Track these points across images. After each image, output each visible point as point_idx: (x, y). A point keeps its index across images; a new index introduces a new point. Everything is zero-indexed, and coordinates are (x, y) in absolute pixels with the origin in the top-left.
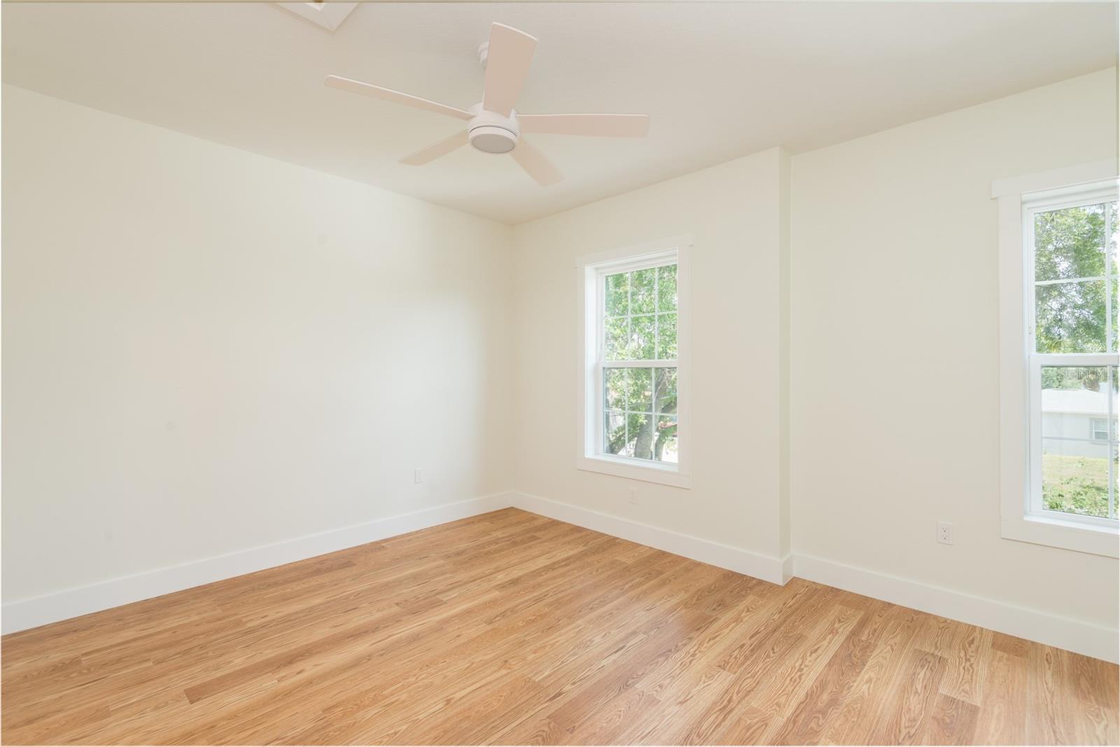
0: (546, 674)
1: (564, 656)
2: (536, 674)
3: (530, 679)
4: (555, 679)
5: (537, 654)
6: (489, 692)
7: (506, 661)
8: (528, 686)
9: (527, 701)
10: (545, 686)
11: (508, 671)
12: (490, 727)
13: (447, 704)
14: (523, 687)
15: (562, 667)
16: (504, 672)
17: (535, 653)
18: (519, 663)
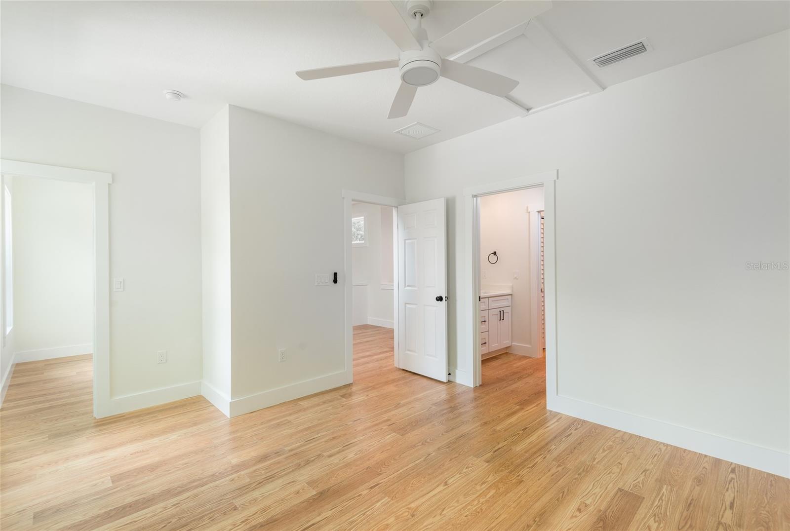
0: (379, 504)
1: (362, 521)
2: (386, 504)
3: (392, 499)
4: (373, 499)
5: (385, 523)
6: (421, 489)
7: (413, 516)
8: (394, 494)
9: (394, 484)
10: (381, 494)
11: (409, 506)
12: (414, 470)
13: (446, 482)
14: (397, 493)
15: (365, 509)
16: (413, 505)
17: (387, 525)
18: (402, 514)
